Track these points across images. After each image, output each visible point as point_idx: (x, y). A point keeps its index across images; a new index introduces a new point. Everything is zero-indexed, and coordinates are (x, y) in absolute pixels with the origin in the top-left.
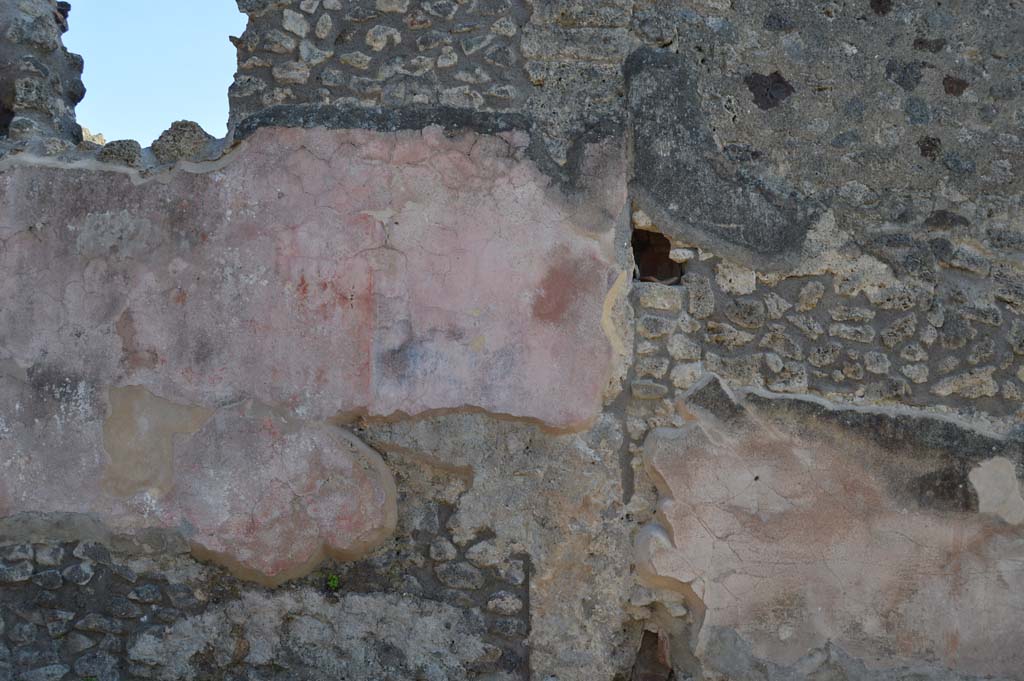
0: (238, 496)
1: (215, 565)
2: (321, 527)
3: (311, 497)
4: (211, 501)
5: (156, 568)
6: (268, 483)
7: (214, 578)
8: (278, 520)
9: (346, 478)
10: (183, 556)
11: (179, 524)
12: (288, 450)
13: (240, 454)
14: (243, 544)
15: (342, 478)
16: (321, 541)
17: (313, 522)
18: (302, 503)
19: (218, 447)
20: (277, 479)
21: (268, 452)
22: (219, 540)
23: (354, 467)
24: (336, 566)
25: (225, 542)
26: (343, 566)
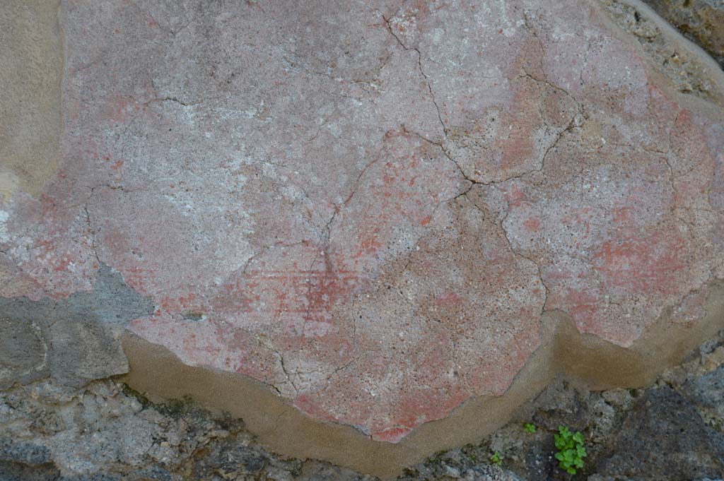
0: (275, 185)
1: (203, 413)
2: (548, 281)
3: (520, 185)
4: (189, 206)
5: (19, 427)
6: (376, 140)
7: (200, 452)
8: (409, 262)
9: (629, 118)
10: (103, 390)
11: (88, 286)
12: (436, 36)
13: (278, 50)
14: (296, 342)
15: (618, 120)
16: (551, 326)
17: (524, 263)
18: (491, 204)
19: (207, 32)
20: (405, 131)
21: (374, 42)
22: (220, 331)
23: (651, 85)
24: (582, 406)
25: (240, 337)
26: (599, 404)
